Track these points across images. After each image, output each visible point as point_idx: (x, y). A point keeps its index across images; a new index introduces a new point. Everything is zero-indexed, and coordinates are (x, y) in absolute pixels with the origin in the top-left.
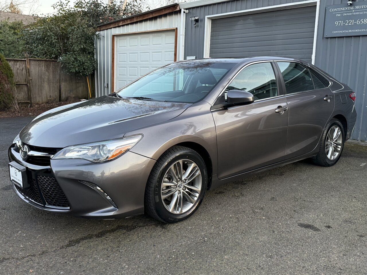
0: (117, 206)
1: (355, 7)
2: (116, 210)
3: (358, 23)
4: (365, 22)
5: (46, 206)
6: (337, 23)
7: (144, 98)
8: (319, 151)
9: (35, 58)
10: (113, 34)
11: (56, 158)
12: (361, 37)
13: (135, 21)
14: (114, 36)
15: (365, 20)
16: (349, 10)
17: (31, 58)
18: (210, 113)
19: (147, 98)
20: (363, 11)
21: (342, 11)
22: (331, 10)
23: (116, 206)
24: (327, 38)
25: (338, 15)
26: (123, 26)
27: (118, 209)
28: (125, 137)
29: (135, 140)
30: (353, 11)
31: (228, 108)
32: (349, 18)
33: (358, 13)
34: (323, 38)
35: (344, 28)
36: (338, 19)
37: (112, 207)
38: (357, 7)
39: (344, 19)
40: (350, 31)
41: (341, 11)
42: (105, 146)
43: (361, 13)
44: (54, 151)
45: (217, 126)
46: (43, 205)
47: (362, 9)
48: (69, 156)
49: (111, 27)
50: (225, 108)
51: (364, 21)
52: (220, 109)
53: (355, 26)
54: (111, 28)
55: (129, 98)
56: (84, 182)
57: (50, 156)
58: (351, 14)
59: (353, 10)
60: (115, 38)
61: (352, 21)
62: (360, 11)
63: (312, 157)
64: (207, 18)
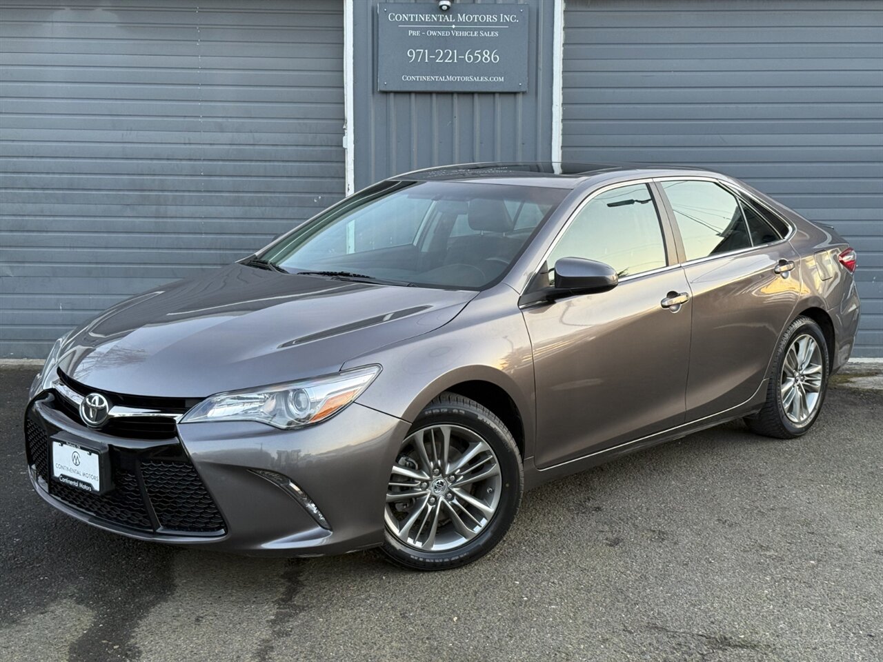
0: (330, 526)
1: (455, 17)
2: (328, 534)
3: (469, 59)
4: (486, 59)
5: (159, 531)
6: (411, 54)
7: (351, 276)
8: (765, 400)
11: (189, 421)
12: (476, 96)
15: (486, 53)
16: (441, 23)
18: (518, 312)
19: (359, 276)
20: (478, 30)
21: (422, 23)
22: (392, 17)
23: (327, 527)
24: (386, 93)
25: (414, 33)
27: (332, 533)
28: (344, 371)
29: (364, 378)
30: (454, 26)
31: (556, 301)
32: (446, 43)
33: (466, 34)
34: (373, 92)
35: (434, 69)
36: (415, 43)
37: (318, 529)
38: (462, 16)
39: (434, 44)
40: (450, 78)
41: (418, 23)
42: (303, 392)
43: (473, 34)
44: (181, 405)
45: (535, 344)
46: (152, 531)
47: (476, 24)
48: (214, 415)
50: (550, 299)
51: (482, 56)
52: (538, 302)
53: (461, 68)
55: (308, 273)
56: (258, 471)
57: (175, 417)
58: (447, 34)
59: (452, 24)
61: (453, 53)
62: (470, 29)
63: (748, 416)
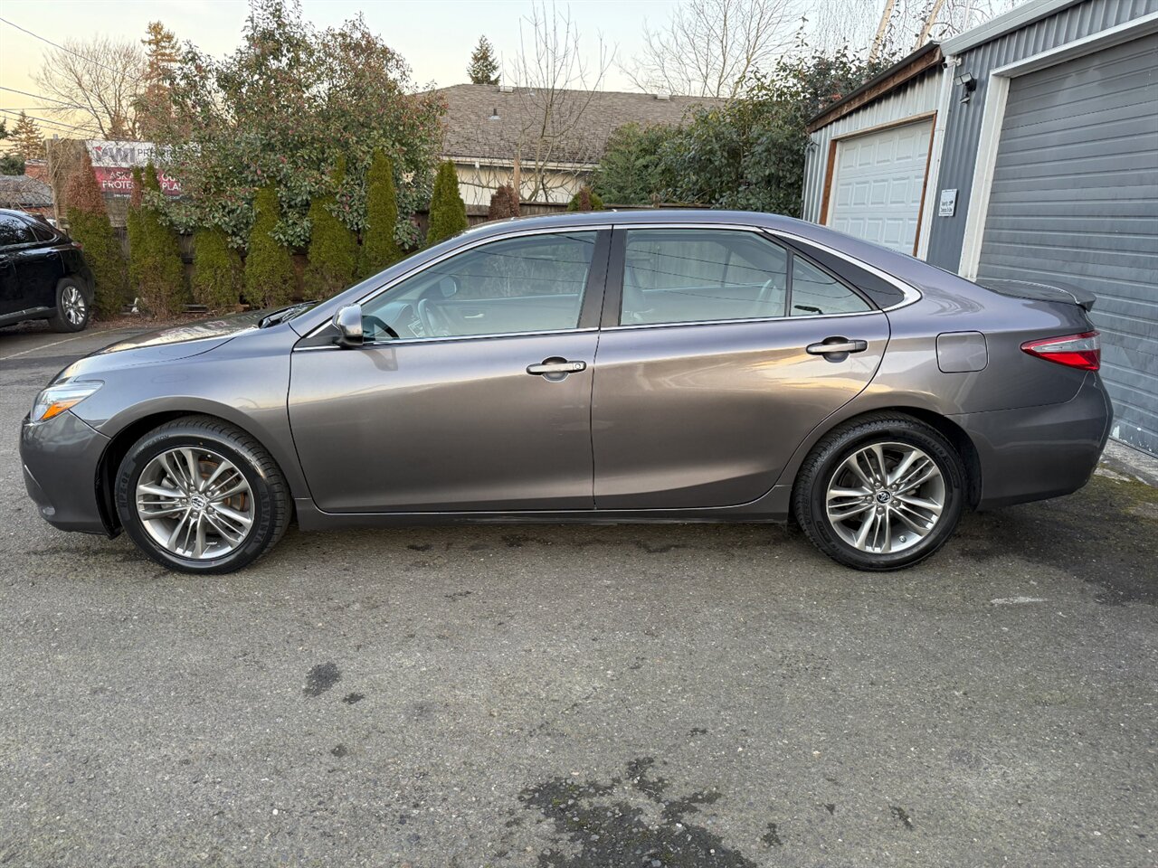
9: (674, 202)
10: (834, 136)
13: (866, 99)
14: (834, 142)
17: (665, 202)
26: (850, 114)
49: (831, 119)
54: (831, 123)
60: (838, 145)
64: (994, 75)
